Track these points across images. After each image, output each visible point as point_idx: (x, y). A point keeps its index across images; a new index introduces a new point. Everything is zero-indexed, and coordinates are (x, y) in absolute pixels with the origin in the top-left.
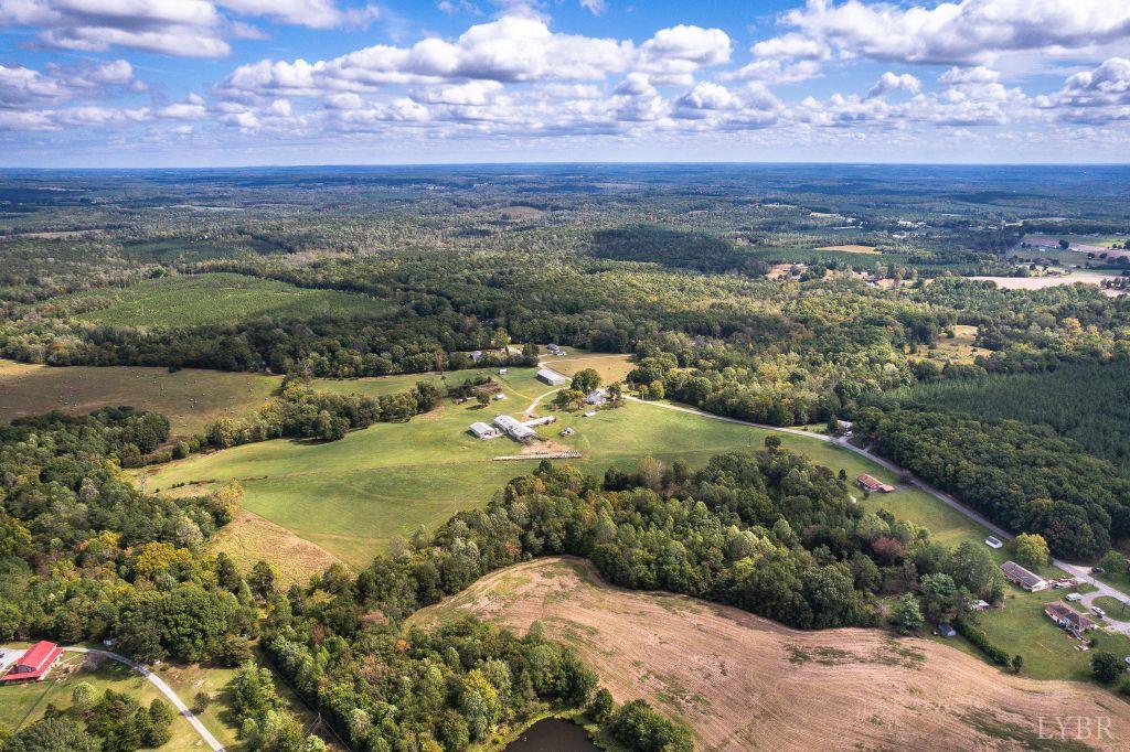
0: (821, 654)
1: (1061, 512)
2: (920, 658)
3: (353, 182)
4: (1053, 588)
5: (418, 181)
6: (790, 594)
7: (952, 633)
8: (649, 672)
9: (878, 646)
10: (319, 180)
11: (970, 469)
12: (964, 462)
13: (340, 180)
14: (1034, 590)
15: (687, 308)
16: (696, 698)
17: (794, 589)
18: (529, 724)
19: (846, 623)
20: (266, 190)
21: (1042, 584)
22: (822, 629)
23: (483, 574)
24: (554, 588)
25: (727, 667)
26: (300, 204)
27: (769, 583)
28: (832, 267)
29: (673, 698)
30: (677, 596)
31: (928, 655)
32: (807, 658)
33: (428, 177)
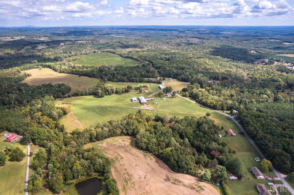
0: (174, 180)
1: (281, 154)
2: (203, 189)
3: (154, 30)
4: (266, 179)
5: (171, 30)
6: (173, 161)
7: (218, 184)
8: (127, 172)
9: (193, 182)
10: (147, 29)
11: (261, 133)
12: (260, 131)
13: (152, 29)
14: (258, 178)
15: (217, 71)
16: (133, 183)
17: (175, 160)
18: (91, 178)
19: (188, 173)
20: (133, 32)
21: (262, 177)
22: (180, 173)
23: (109, 137)
24: (122, 145)
25: (147, 177)
26: (139, 35)
27: (169, 156)
28: (278, 61)
29: (127, 181)
30: (150, 154)
31: (206, 189)
32: (169, 180)
33: (175, 29)
